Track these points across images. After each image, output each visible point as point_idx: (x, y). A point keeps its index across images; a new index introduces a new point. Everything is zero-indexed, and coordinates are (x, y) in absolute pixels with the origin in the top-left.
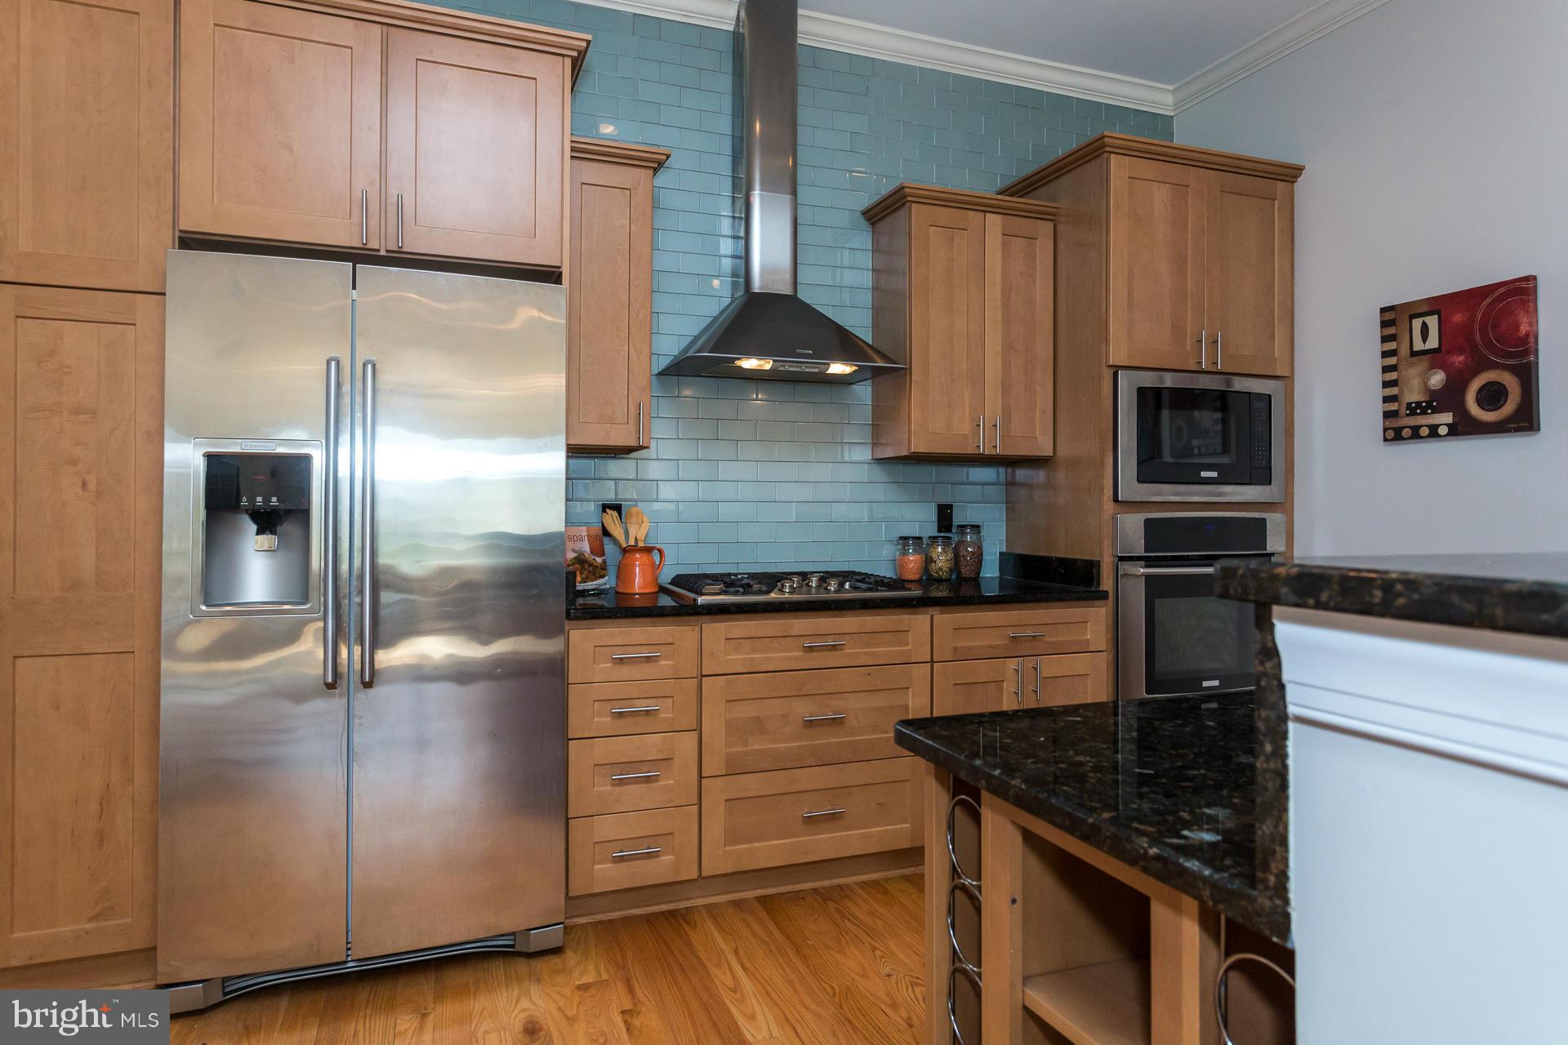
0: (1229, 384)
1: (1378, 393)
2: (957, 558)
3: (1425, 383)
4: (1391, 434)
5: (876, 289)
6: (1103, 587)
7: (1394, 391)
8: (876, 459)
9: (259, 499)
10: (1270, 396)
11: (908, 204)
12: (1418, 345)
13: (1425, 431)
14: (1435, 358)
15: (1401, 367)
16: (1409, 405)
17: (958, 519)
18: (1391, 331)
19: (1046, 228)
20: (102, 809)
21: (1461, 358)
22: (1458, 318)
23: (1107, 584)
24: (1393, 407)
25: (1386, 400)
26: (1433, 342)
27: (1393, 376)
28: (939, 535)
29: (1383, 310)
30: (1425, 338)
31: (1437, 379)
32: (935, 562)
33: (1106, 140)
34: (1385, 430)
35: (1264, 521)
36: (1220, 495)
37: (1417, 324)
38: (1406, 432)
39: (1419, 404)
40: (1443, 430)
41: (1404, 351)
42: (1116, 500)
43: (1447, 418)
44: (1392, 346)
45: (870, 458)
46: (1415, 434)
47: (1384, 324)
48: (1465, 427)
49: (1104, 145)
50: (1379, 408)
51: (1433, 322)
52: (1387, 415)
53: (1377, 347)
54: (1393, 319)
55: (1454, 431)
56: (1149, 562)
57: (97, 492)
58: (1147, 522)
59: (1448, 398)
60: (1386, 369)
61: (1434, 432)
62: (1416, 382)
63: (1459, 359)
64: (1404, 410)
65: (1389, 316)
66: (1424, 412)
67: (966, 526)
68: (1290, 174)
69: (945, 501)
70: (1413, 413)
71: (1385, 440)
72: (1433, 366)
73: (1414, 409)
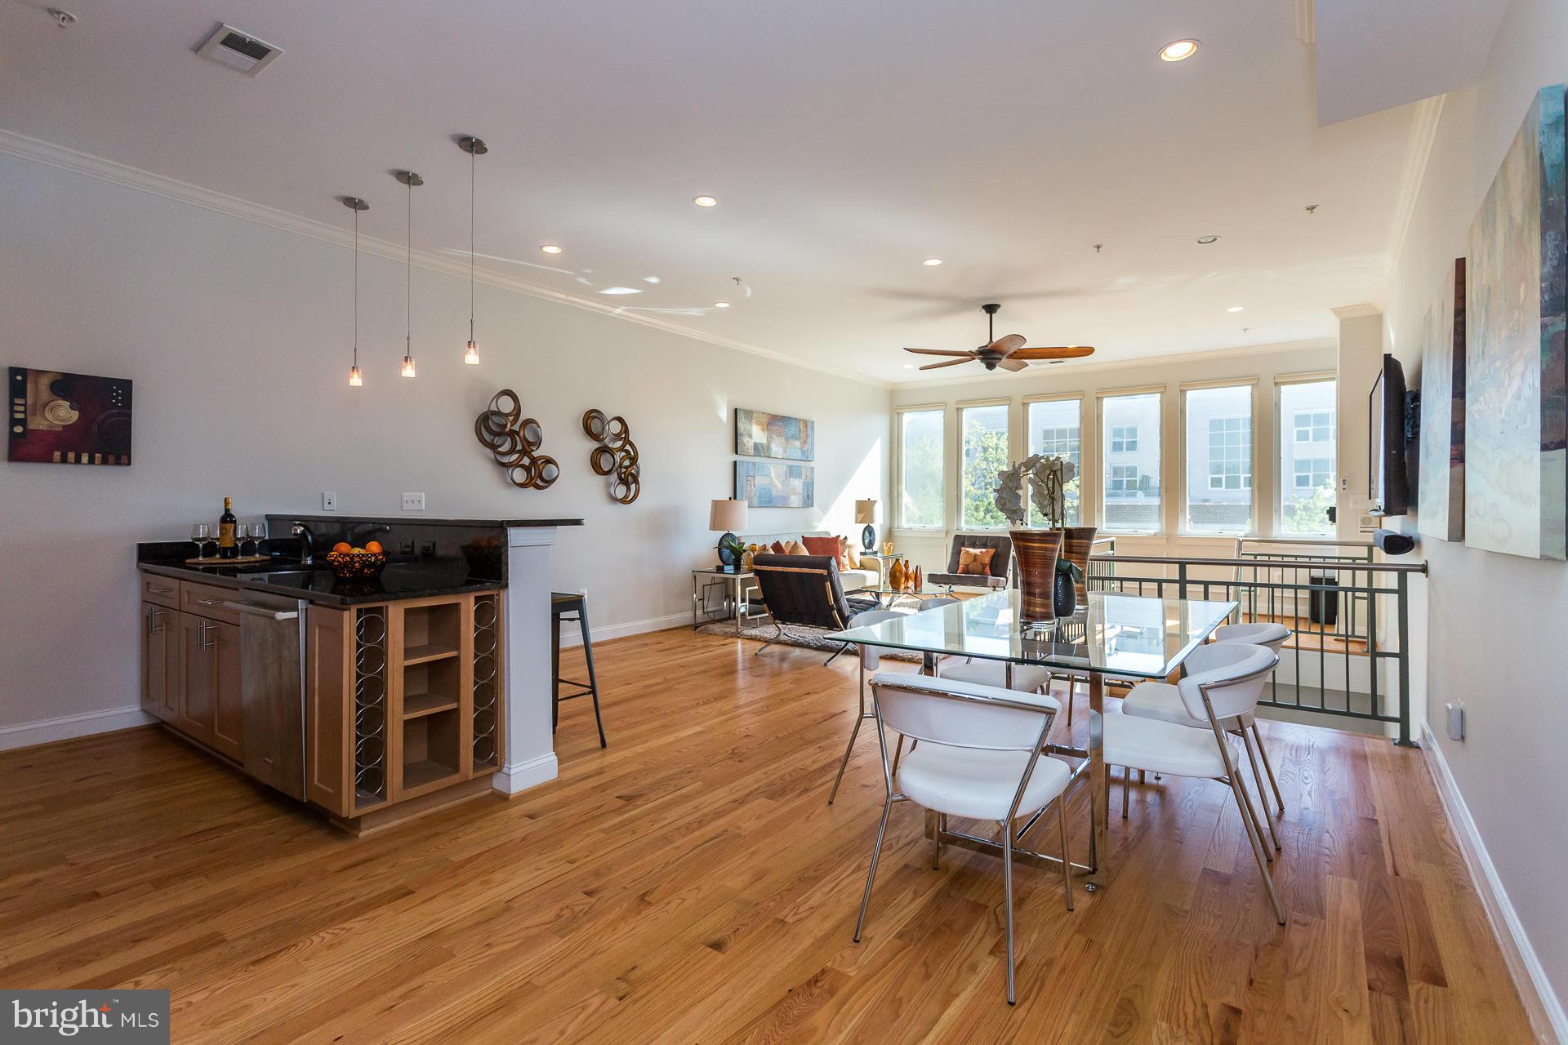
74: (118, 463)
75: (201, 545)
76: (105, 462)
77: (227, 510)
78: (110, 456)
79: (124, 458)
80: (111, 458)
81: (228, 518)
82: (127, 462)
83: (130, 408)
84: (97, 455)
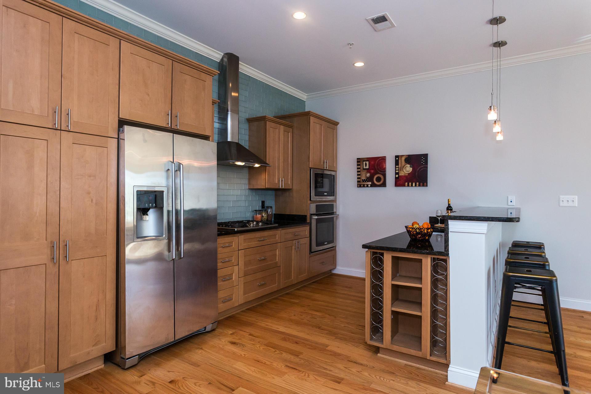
0: (323, 172)
1: (356, 177)
2: (268, 216)
3: (366, 176)
4: (359, 186)
5: (249, 140)
6: (308, 222)
7: (360, 176)
8: (250, 189)
9: (150, 205)
10: (334, 175)
11: (265, 121)
12: (365, 167)
13: (366, 186)
14: (368, 170)
15: (361, 172)
16: (363, 180)
17: (266, 204)
18: (359, 163)
19: (291, 130)
20: (97, 309)
21: (373, 171)
22: (372, 163)
23: (308, 221)
24: (359, 180)
25: (358, 178)
26: (367, 167)
27: (359, 173)
28: (262, 209)
29: (357, 159)
30: (366, 166)
31: (368, 175)
32: (264, 217)
33: (310, 113)
34: (358, 185)
35: (333, 204)
36: (328, 198)
37: (364, 163)
38: (362, 186)
39: (365, 180)
40: (369, 186)
41: (362, 168)
42: (310, 200)
43: (370, 183)
44: (359, 167)
45: (248, 188)
46: (364, 186)
47: (358, 162)
48: (373, 185)
49: (309, 114)
50: (356, 180)
51: (367, 163)
52: (358, 181)
53: (356, 167)
54: (360, 161)
55: (371, 186)
56: (317, 215)
57: (96, 203)
58: (316, 205)
59: (370, 179)
60: (358, 172)
61: (367, 186)
62: (364, 175)
63: (372, 171)
64: (361, 181)
65: (359, 160)
66: (366, 182)
67: (268, 207)
68: (336, 124)
69: (264, 200)
70: (363, 182)
71: (358, 187)
72: (368, 172)
73: (364, 181)
74: (423, 186)
75: (439, 219)
76: (419, 186)
77: (449, 204)
78: (421, 183)
79: (425, 184)
80: (421, 184)
81: (449, 208)
82: (426, 185)
83: (427, 164)
84: (417, 183)
